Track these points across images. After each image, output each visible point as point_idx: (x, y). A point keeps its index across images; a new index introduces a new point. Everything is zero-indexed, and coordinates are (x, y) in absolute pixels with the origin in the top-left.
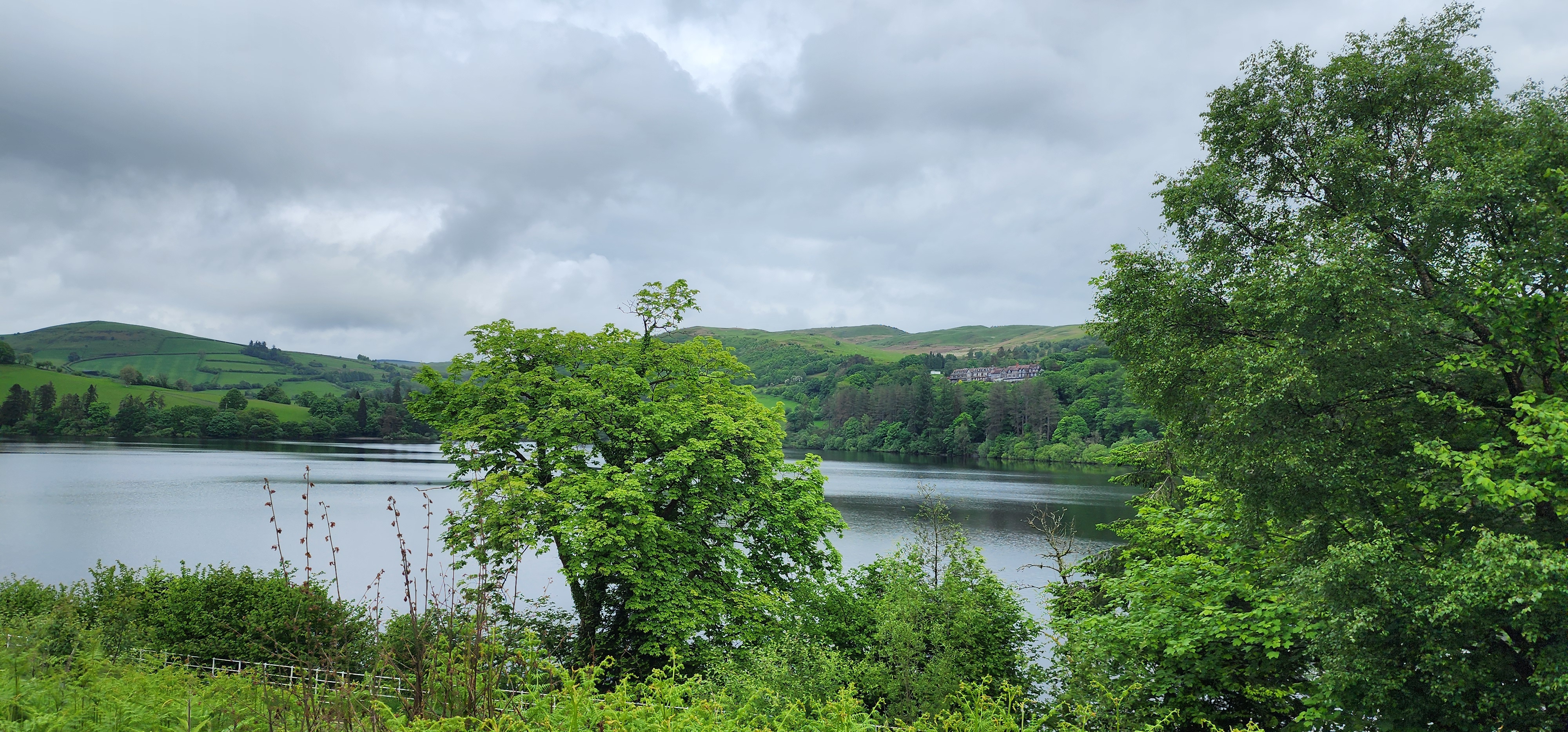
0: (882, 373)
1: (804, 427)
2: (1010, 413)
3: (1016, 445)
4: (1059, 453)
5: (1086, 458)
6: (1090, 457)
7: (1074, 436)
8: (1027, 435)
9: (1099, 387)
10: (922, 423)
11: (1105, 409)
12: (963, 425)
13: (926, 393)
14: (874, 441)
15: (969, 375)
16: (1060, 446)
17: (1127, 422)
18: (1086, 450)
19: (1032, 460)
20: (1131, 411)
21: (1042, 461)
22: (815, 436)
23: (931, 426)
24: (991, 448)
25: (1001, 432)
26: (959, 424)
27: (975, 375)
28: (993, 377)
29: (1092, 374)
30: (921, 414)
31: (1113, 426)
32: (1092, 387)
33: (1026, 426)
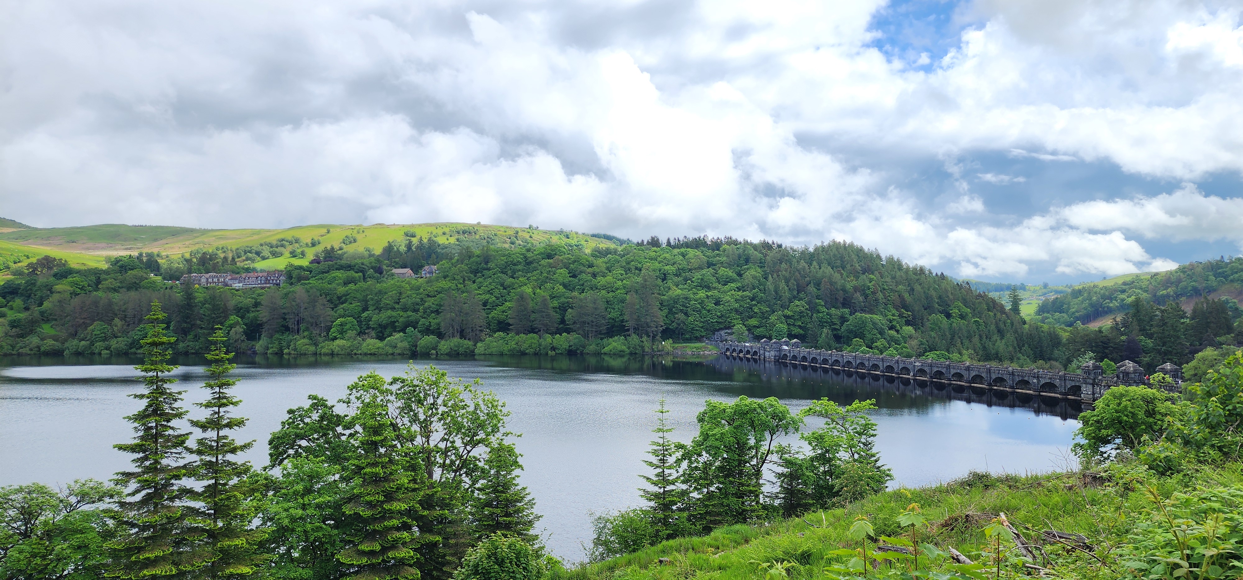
0: (103, 276)
1: (31, 332)
2: (287, 317)
3: (299, 342)
4: (342, 348)
5: (365, 351)
6: (370, 350)
7: (351, 333)
8: (306, 333)
9: (358, 295)
10: (190, 326)
11: (368, 312)
12: (238, 327)
13: (190, 299)
14: (131, 344)
15: (203, 280)
16: (337, 342)
17: (391, 322)
18: (364, 345)
19: (315, 354)
20: (389, 313)
21: (326, 354)
22: (50, 342)
23: (202, 328)
24: (270, 346)
25: (278, 332)
26: (231, 327)
27: (210, 280)
28: (230, 282)
29: (346, 284)
30: (188, 317)
31: (379, 325)
32: (352, 295)
33: (302, 326)
